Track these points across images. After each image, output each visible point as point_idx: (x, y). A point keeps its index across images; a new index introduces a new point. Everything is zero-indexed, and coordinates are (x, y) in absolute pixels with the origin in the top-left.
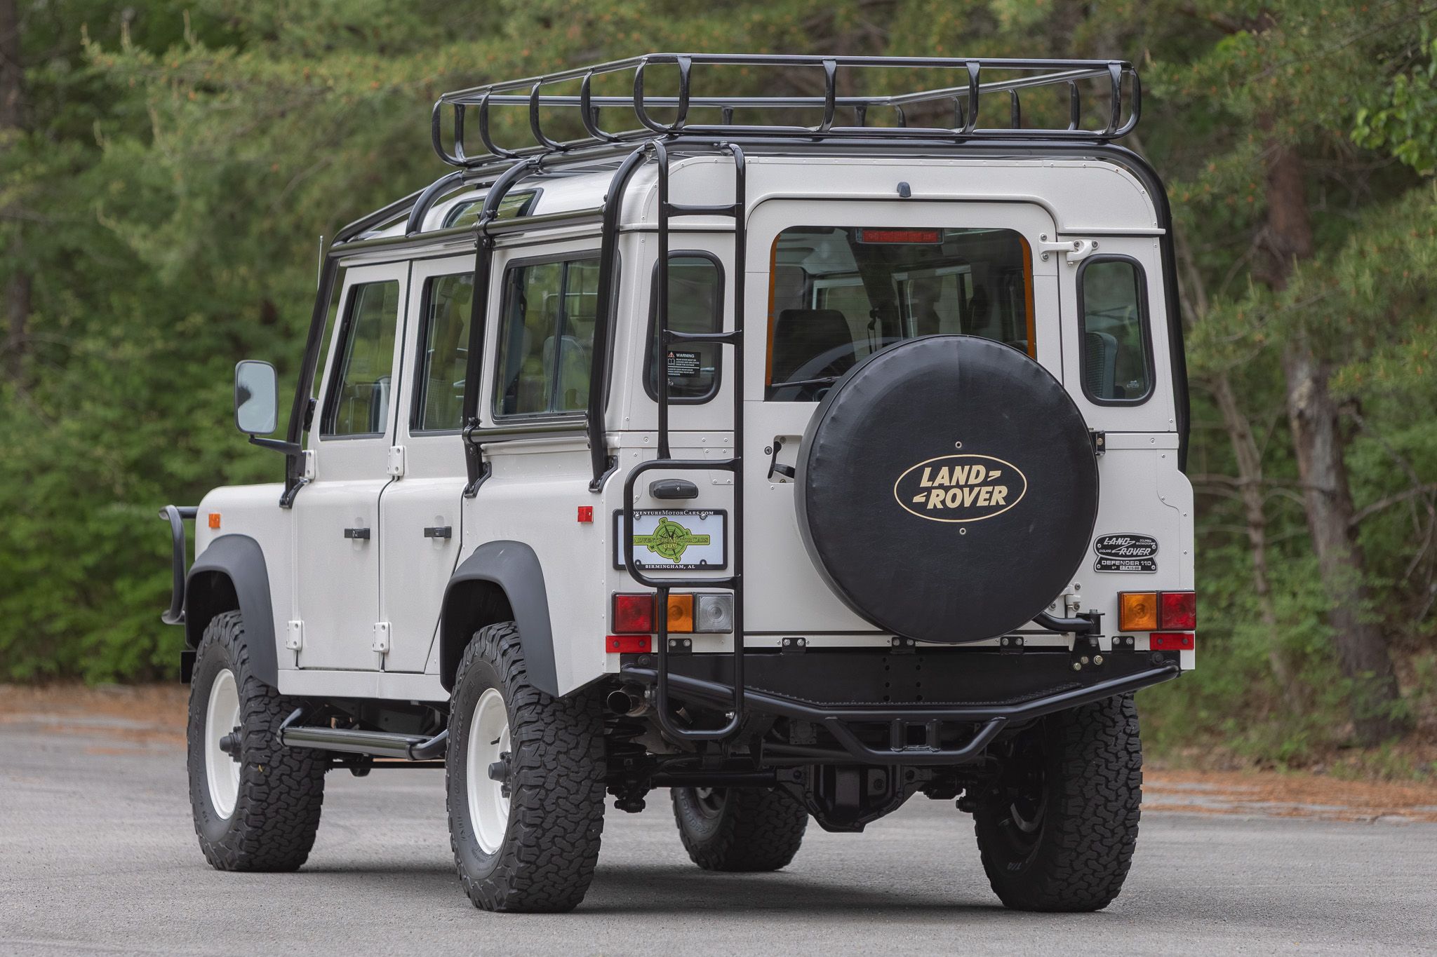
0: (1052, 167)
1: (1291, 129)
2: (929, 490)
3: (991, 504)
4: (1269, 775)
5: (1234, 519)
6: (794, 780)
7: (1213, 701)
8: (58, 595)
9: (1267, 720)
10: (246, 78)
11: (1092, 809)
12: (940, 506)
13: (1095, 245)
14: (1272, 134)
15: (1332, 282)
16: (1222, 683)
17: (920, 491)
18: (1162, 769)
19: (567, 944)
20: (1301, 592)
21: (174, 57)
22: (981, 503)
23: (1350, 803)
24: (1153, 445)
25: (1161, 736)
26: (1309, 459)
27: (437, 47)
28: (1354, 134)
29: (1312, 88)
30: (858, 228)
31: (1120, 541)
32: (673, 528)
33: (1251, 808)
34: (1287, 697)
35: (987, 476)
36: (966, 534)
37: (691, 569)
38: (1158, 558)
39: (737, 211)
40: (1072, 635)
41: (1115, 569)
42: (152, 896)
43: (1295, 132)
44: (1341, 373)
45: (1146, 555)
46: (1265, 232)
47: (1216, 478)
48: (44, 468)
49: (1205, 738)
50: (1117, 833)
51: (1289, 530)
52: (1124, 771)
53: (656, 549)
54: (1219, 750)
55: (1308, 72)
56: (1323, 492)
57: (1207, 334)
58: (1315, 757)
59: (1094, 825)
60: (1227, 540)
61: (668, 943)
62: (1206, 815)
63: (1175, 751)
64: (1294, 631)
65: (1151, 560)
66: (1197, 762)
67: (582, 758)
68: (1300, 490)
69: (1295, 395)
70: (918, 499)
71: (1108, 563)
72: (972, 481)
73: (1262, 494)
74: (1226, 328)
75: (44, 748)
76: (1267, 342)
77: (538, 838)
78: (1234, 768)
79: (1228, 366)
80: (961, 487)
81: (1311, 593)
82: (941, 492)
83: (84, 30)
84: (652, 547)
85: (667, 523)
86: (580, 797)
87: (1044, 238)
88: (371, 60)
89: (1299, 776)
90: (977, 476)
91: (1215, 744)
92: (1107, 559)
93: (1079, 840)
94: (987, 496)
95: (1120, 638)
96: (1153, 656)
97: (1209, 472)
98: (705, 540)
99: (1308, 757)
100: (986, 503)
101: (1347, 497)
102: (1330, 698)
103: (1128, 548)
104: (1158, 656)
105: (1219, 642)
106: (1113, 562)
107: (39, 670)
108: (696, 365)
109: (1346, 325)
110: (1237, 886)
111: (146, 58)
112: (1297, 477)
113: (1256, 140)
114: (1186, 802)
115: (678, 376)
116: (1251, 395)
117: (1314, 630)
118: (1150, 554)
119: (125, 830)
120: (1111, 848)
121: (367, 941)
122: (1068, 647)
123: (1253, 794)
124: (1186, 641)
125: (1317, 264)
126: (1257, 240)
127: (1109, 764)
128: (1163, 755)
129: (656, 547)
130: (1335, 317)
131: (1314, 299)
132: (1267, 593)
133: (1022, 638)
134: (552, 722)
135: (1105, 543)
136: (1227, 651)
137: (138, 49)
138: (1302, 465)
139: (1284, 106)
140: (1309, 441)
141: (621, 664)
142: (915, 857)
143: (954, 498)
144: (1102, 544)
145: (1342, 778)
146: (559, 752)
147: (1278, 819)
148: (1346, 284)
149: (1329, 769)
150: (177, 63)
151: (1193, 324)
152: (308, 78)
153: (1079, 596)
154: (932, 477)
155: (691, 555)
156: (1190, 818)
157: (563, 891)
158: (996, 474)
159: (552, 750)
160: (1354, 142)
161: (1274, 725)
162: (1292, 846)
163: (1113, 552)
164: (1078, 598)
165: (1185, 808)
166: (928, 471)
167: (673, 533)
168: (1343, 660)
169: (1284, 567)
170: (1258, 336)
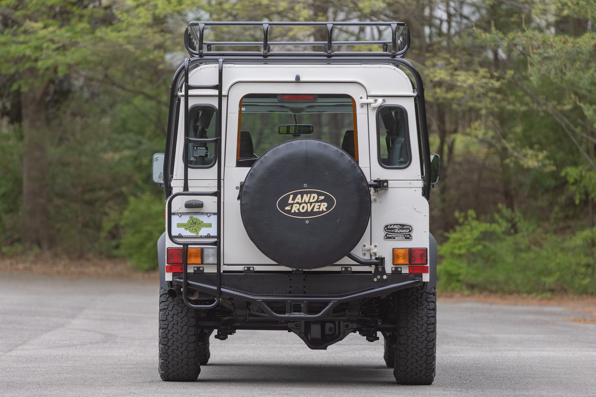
0: (365, 67)
2: (292, 204)
3: (320, 211)
6: (296, 327)
11: (411, 341)
12: (297, 211)
13: (384, 100)
17: (288, 205)
22: (315, 210)
24: (410, 186)
30: (279, 94)
31: (395, 227)
32: (196, 220)
35: (318, 198)
36: (308, 223)
37: (203, 238)
38: (413, 234)
39: (219, 87)
40: (373, 267)
41: (393, 239)
45: (407, 233)
50: (423, 351)
52: (425, 325)
53: (188, 229)
59: (413, 348)
65: (409, 234)
67: (184, 317)
70: (287, 208)
71: (390, 236)
72: (311, 201)
77: (167, 350)
80: (306, 203)
82: (298, 205)
84: (186, 228)
85: (193, 218)
86: (183, 333)
87: (361, 98)
90: (313, 199)
92: (389, 234)
93: (406, 354)
94: (318, 207)
95: (395, 268)
96: (410, 275)
98: (209, 225)
100: (318, 210)
103: (399, 229)
104: (412, 276)
106: (392, 236)
108: (206, 152)
111: (501, 35)
115: (198, 157)
118: (409, 232)
120: (421, 358)
122: (372, 272)
124: (425, 269)
127: (418, 322)
129: (188, 228)
133: (351, 268)
134: (172, 302)
135: (388, 227)
141: (173, 277)
143: (303, 208)
144: (387, 227)
146: (174, 314)
153: (376, 250)
154: (294, 199)
155: (203, 232)
157: (183, 372)
158: (322, 198)
159: (171, 313)
163: (392, 231)
164: (376, 251)
166: (291, 196)
167: (196, 222)
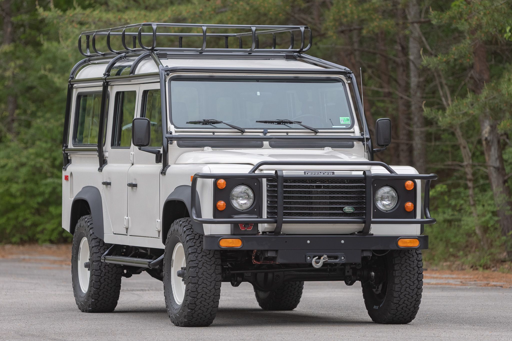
1: (483, 35)
4: (476, 272)
5: (461, 178)
7: (454, 245)
8: (28, 211)
9: (475, 252)
10: (97, 20)
14: (476, 36)
15: (498, 91)
16: (458, 238)
18: (436, 270)
19: (222, 336)
20: (486, 205)
21: (70, 13)
23: (507, 282)
25: (436, 258)
26: (489, 156)
27: (167, 8)
28: (505, 35)
29: (490, 19)
33: (470, 284)
34: (482, 243)
42: (68, 320)
43: (484, 35)
44: (502, 123)
46: (472, 72)
47: (455, 163)
48: (23, 165)
49: (452, 259)
51: (482, 182)
54: (457, 263)
55: (489, 14)
56: (494, 167)
57: (453, 111)
58: (493, 265)
60: (458, 186)
61: (259, 335)
62: (454, 286)
63: (441, 263)
64: (483, 219)
66: (449, 267)
68: (486, 167)
69: (484, 132)
73: (472, 168)
74: (460, 109)
75: (24, 267)
76: (474, 114)
78: (463, 270)
79: (459, 122)
81: (489, 205)
83: (37, 3)
88: (143, 12)
89: (487, 272)
91: (456, 261)
97: (452, 161)
99: (490, 265)
101: (504, 169)
102: (498, 243)
105: (456, 223)
107: (21, 239)
109: (503, 106)
110: (467, 312)
111: (60, 13)
112: (485, 162)
113: (470, 39)
114: (446, 282)
116: (467, 132)
117: (491, 218)
119: (56, 296)
121: (148, 335)
123: (471, 278)
125: (493, 84)
126: (469, 75)
128: (436, 265)
130: (499, 104)
131: (492, 97)
132: (474, 205)
136: (459, 227)
137: (57, 9)
138: (487, 158)
139: (479, 26)
140: (489, 149)
142: (348, 303)
145: (503, 273)
147: (481, 287)
148: (504, 91)
149: (498, 269)
150: (71, 15)
151: (447, 108)
152: (120, 19)
156: (448, 288)
160: (505, 39)
161: (477, 253)
162: (486, 297)
165: (446, 284)
168: (503, 229)
169: (480, 196)
170: (471, 112)
